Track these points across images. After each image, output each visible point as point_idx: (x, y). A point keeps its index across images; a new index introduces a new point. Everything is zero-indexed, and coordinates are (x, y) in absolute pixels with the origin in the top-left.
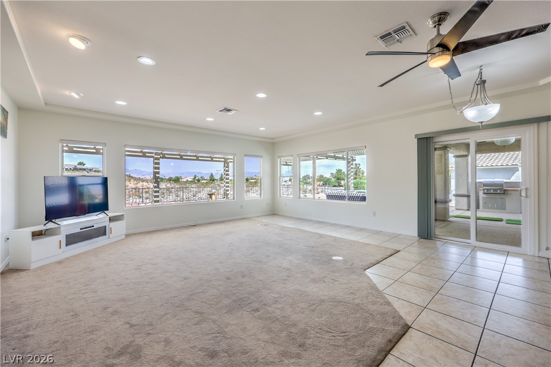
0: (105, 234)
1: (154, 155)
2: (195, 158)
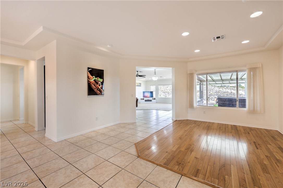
0: (151, 101)
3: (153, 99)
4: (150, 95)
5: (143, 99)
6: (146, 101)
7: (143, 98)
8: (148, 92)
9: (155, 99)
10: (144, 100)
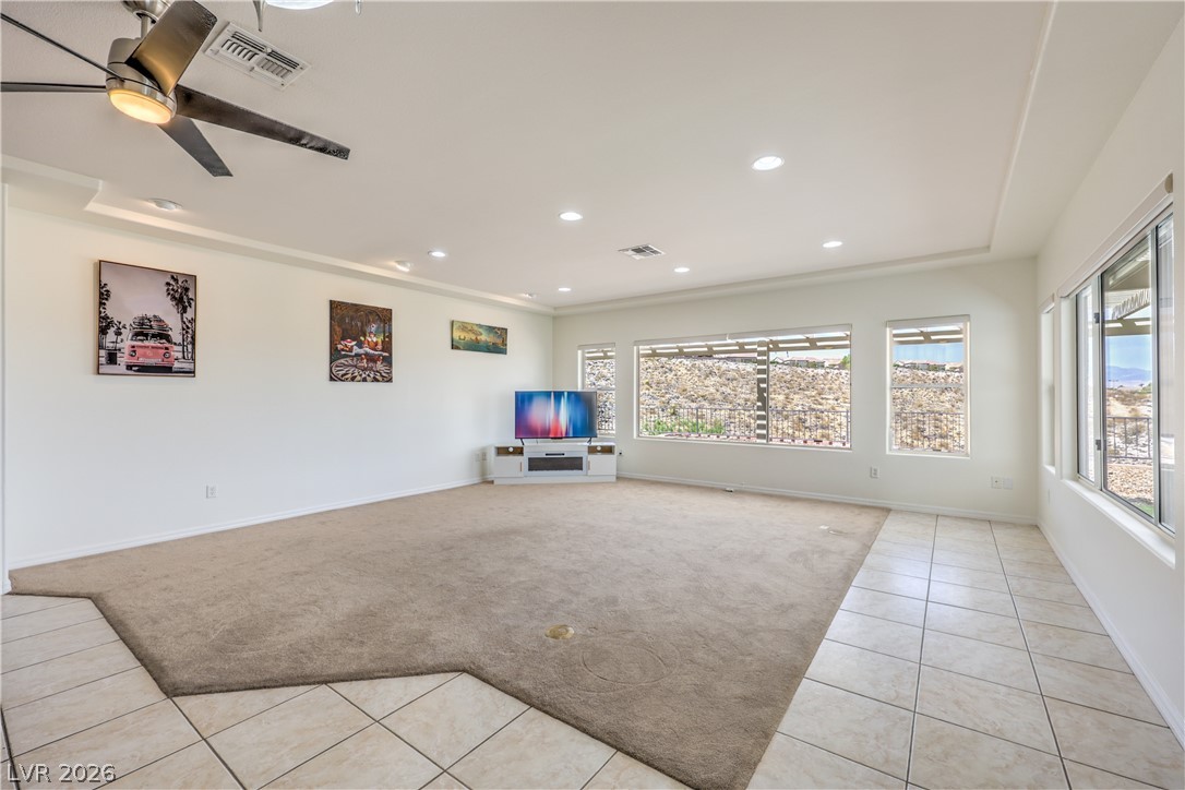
0: (580, 468)
1: (755, 347)
2: (807, 344)
3: (592, 450)
4: (571, 420)
5: (519, 451)
6: (536, 464)
7: (518, 443)
8: (558, 395)
9: (608, 450)
10: (524, 460)
